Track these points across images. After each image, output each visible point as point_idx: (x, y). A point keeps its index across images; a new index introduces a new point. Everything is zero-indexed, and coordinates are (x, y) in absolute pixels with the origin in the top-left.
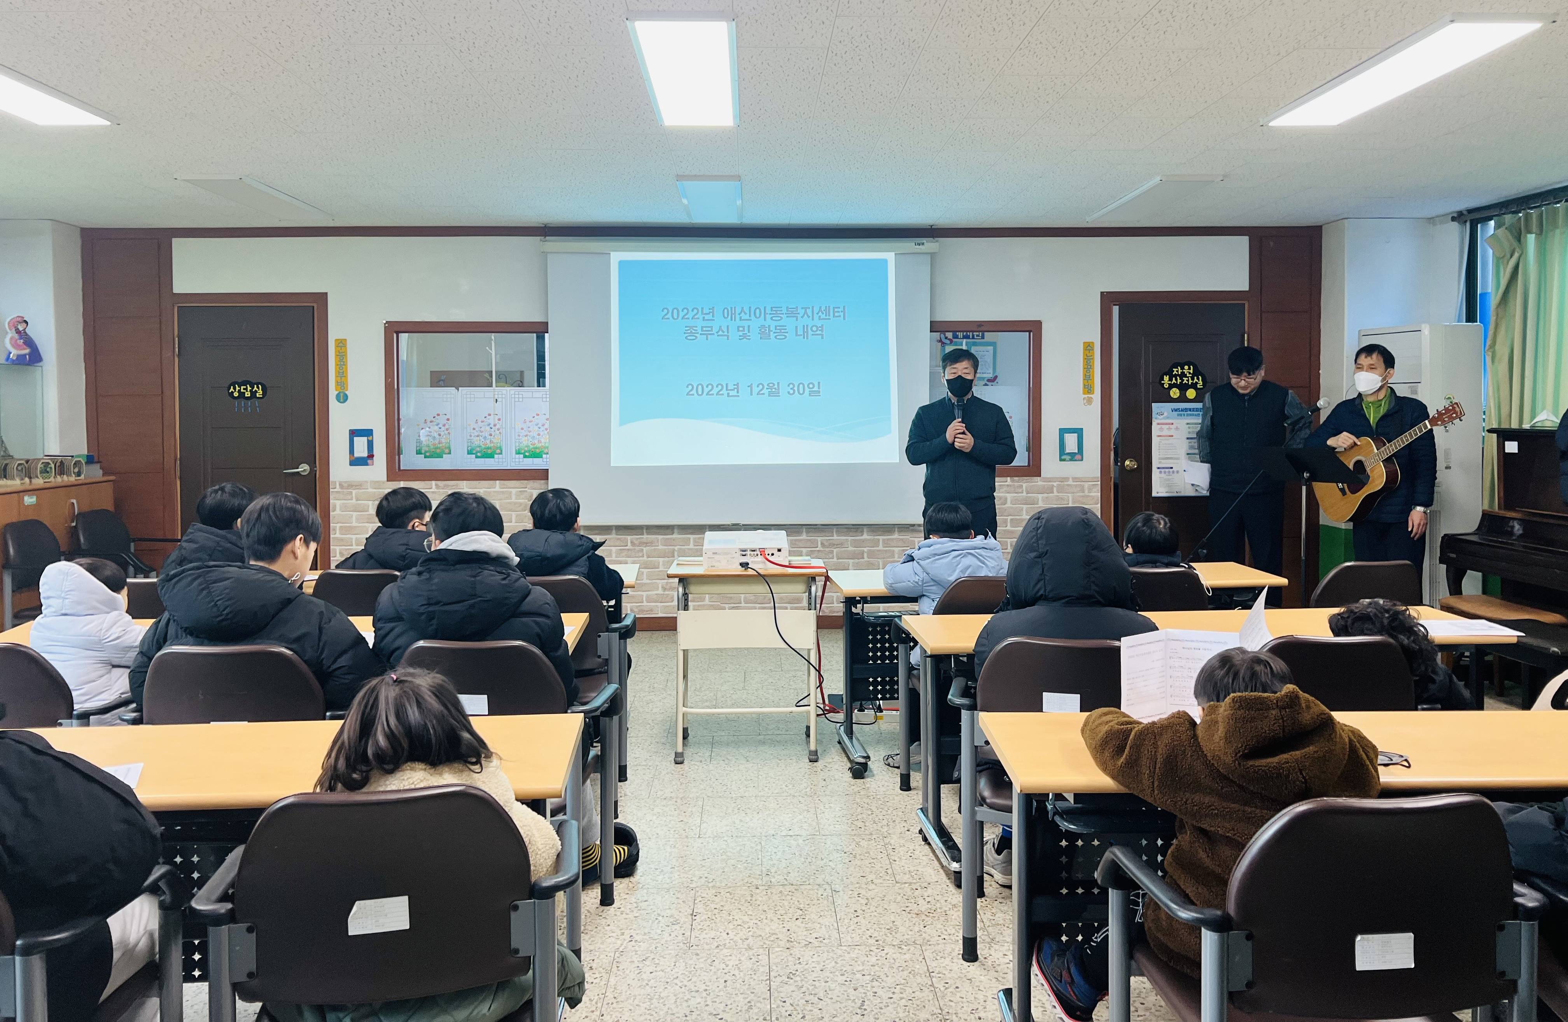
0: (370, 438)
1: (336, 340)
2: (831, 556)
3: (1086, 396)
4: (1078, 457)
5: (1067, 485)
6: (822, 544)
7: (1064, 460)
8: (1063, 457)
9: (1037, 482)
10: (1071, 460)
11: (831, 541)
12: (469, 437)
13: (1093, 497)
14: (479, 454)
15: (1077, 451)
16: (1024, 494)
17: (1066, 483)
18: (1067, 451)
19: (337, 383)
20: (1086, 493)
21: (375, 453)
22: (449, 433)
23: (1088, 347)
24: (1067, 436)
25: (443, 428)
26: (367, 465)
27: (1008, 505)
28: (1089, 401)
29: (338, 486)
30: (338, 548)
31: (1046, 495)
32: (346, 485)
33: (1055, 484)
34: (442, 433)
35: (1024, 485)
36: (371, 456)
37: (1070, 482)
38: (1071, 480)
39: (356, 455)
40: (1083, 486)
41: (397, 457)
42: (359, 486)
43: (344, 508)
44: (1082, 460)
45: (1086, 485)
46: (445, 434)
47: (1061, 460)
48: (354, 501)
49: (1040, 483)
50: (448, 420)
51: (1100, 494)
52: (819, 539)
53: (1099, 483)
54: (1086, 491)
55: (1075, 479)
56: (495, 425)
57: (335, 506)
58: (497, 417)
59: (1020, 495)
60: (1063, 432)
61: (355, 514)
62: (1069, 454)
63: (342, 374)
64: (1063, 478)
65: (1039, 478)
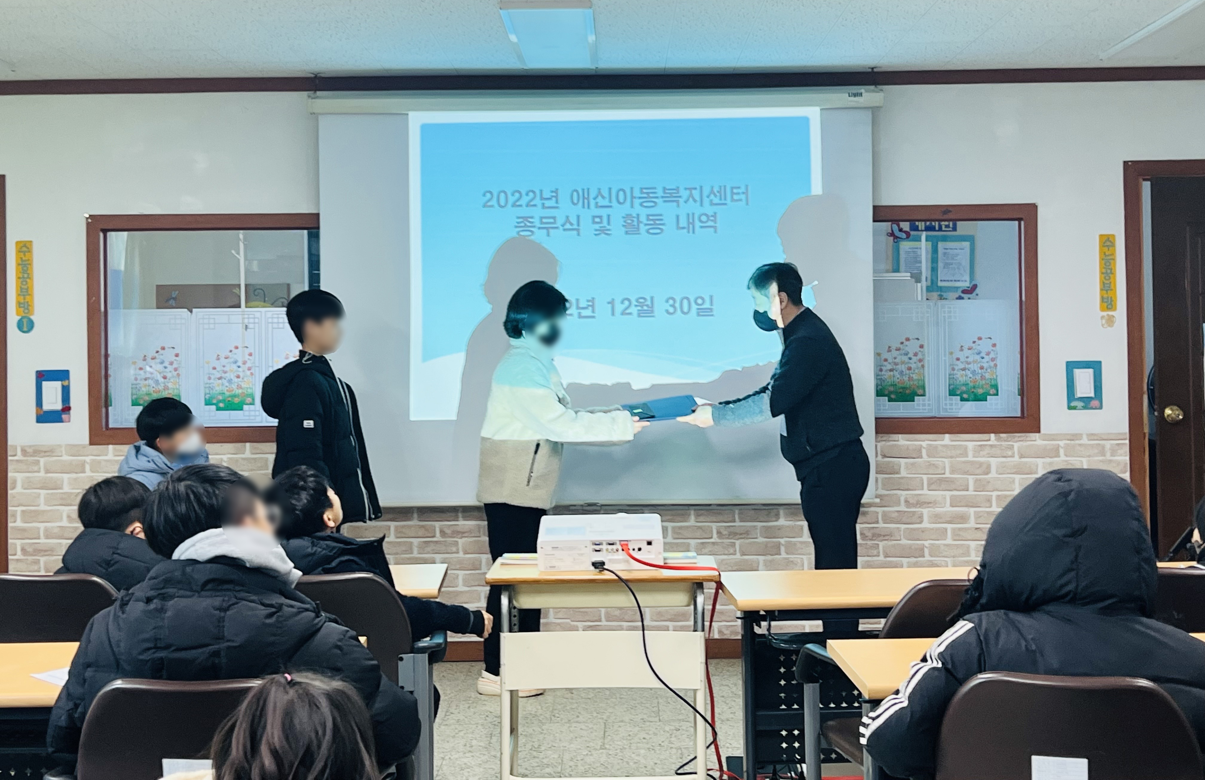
0: (66, 383)
1: (17, 243)
2: (732, 551)
3: (1105, 314)
4: (1095, 403)
5: (1080, 445)
6: (719, 533)
7: (1075, 408)
8: (1073, 404)
9: (1036, 441)
10: (1085, 408)
11: (732, 529)
12: (207, 381)
13: (1118, 463)
14: (221, 405)
15: (1092, 395)
16: (1017, 458)
17: (1077, 442)
18: (1079, 394)
19: (19, 304)
20: (1108, 456)
21: (72, 404)
22: (178, 375)
23: (1107, 242)
24: (1077, 372)
25: (170, 368)
26: (61, 421)
27: (993, 474)
28: (1110, 321)
29: (19, 452)
30: (19, 543)
31: (1048, 459)
32: (30, 450)
33: (1061, 443)
34: (169, 375)
35: (1016, 445)
36: (67, 409)
37: (1085, 441)
38: (1085, 437)
39: (46, 407)
40: (1103, 447)
41: (104, 410)
42: (49, 452)
43: (28, 485)
44: (1101, 408)
45: (1108, 444)
46: (173, 377)
47: (1070, 408)
48: (42, 474)
49: (1039, 442)
50: (177, 355)
51: (1128, 458)
52: (714, 526)
53: (1127, 442)
54: (1108, 454)
55: (1092, 436)
56: (245, 363)
57: (15, 482)
58: (247, 351)
59: (1009, 459)
60: (1071, 366)
61: (43, 492)
62: (1081, 399)
63: (25, 291)
64: (1073, 435)
65: (1037, 434)
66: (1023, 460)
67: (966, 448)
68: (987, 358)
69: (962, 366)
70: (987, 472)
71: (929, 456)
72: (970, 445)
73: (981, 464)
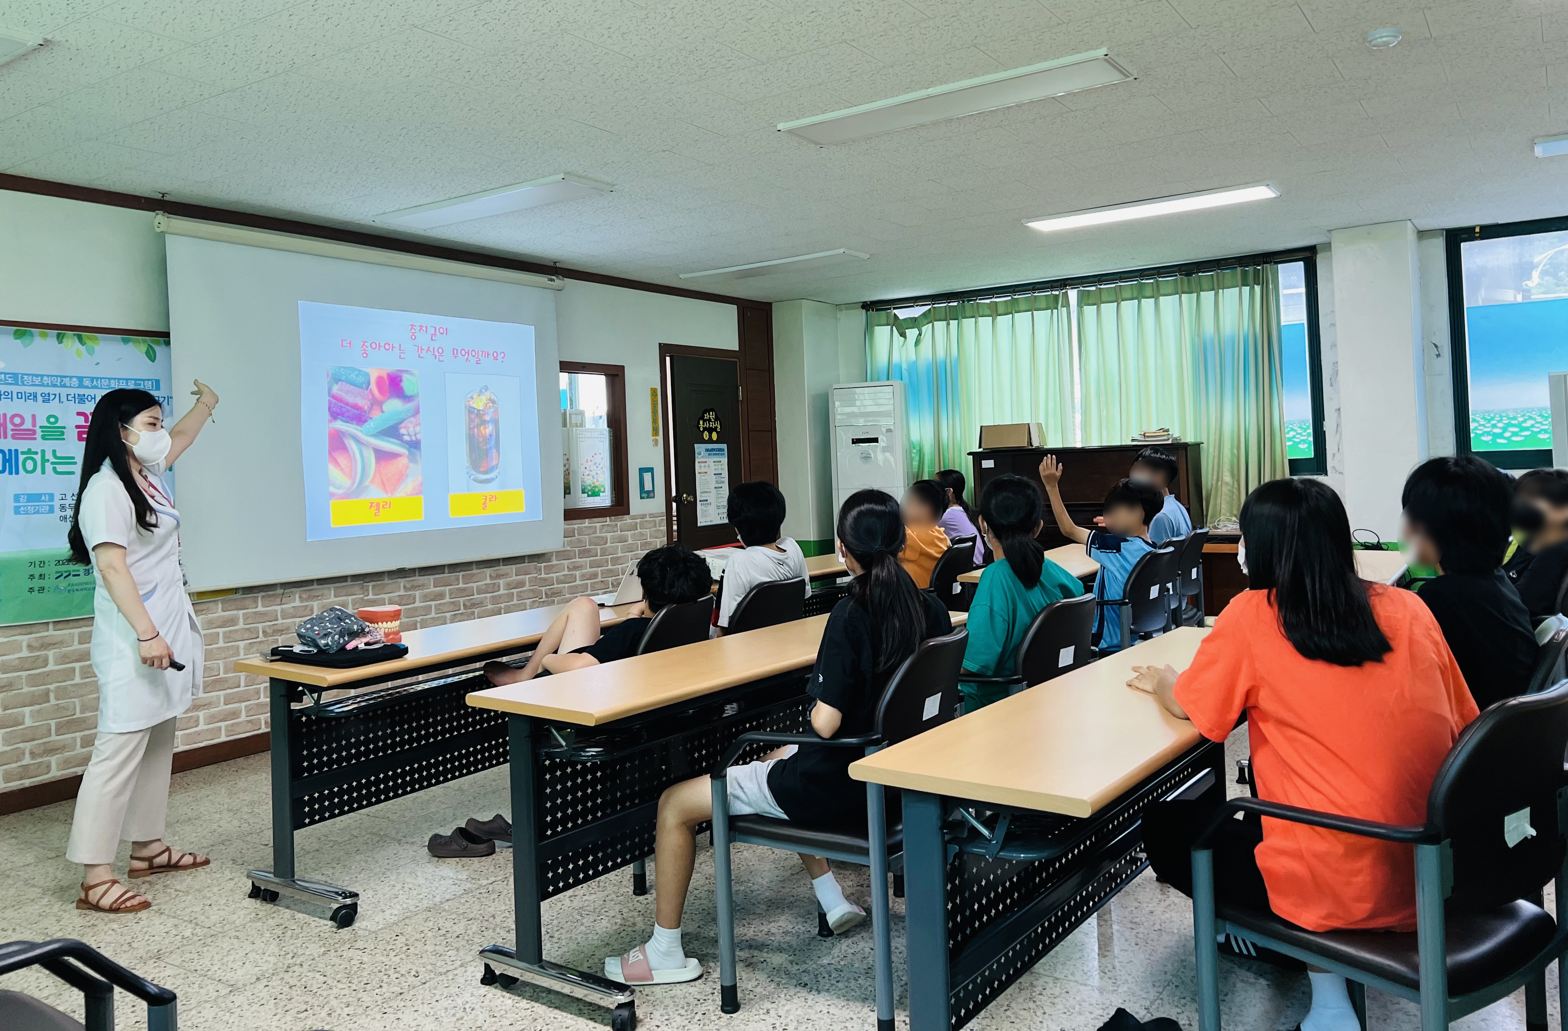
3: (653, 439)
4: (652, 495)
5: (645, 521)
7: (643, 498)
8: (643, 495)
9: (627, 520)
10: (647, 498)
13: (661, 531)
15: (650, 489)
16: (619, 532)
17: (645, 519)
23: (654, 391)
24: (645, 475)
27: (609, 544)
28: (657, 442)
31: (633, 532)
33: (638, 521)
35: (619, 524)
37: (648, 519)
38: (648, 516)
40: (655, 522)
44: (655, 497)
45: (657, 519)
47: (641, 498)
49: (629, 521)
51: (666, 528)
53: (666, 519)
54: (658, 527)
55: (651, 515)
59: (616, 533)
60: (642, 471)
62: (647, 492)
64: (643, 515)
65: (626, 517)
66: (623, 533)
67: (596, 527)
68: (600, 467)
69: (588, 473)
70: (606, 543)
71: (579, 535)
72: (598, 525)
73: (602, 537)
